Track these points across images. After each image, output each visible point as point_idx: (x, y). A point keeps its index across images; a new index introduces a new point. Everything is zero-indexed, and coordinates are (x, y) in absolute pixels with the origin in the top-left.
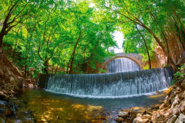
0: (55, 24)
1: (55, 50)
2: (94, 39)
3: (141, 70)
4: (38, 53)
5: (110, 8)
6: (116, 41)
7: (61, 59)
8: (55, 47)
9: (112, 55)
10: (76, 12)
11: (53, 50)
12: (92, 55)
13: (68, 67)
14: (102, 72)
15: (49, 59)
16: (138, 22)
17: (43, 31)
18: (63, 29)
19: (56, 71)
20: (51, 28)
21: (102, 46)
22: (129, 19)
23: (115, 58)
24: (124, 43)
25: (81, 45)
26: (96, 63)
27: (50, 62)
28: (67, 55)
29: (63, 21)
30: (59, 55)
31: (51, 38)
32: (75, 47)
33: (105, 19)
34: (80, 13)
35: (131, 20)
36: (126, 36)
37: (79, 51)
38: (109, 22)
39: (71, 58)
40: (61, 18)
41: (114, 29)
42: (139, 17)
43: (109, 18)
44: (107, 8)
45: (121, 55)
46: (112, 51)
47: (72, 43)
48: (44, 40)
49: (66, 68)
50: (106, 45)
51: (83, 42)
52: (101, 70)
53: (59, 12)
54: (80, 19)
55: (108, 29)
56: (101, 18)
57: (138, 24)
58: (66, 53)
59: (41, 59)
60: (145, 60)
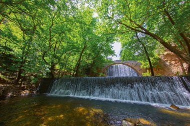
0: (61, 31)
1: (63, 57)
2: (96, 49)
3: (140, 76)
4: (43, 58)
5: (112, 18)
6: (114, 51)
7: (68, 64)
8: (63, 54)
9: (110, 62)
10: (81, 23)
11: (61, 56)
12: (94, 62)
13: (74, 71)
14: (102, 76)
15: (56, 64)
16: (140, 29)
17: (48, 37)
18: (70, 38)
19: (63, 75)
20: (57, 35)
21: (103, 55)
22: (130, 28)
23: (113, 64)
24: (121, 52)
25: (85, 54)
26: (97, 68)
27: (57, 67)
28: (74, 61)
29: (70, 30)
30: (67, 61)
31: (57, 45)
32: (81, 55)
33: (106, 31)
34: (85, 24)
35: (132, 29)
36: (124, 45)
37: (84, 58)
38: (110, 34)
39: (77, 64)
40: (67, 27)
41: (114, 40)
42: (143, 23)
43: (110, 29)
44: (109, 18)
45: (118, 62)
46: (111, 59)
47: (79, 51)
48: (50, 46)
49: (72, 71)
50: (105, 54)
51: (88, 52)
52: (101, 74)
53: (64, 19)
54: (85, 30)
55: (108, 40)
56: (102, 30)
57: (140, 31)
58: (73, 60)
59: (47, 64)
60: (145, 67)
